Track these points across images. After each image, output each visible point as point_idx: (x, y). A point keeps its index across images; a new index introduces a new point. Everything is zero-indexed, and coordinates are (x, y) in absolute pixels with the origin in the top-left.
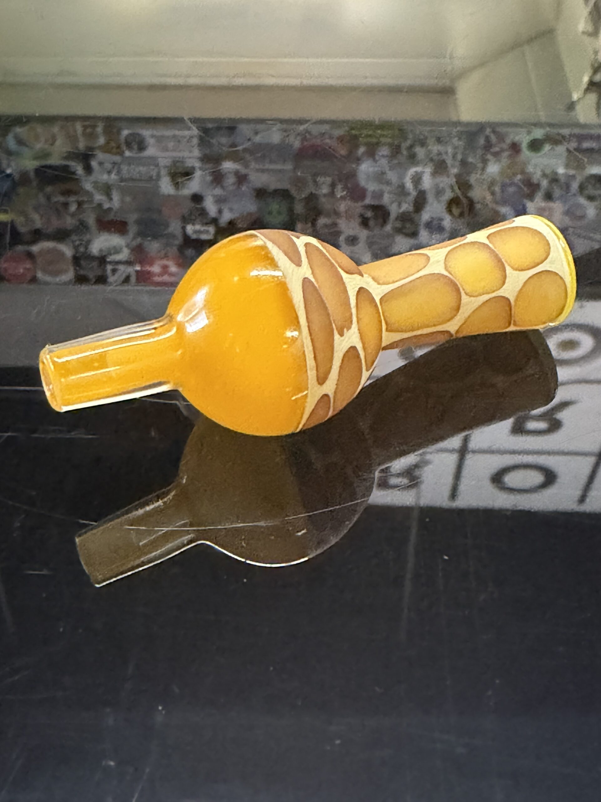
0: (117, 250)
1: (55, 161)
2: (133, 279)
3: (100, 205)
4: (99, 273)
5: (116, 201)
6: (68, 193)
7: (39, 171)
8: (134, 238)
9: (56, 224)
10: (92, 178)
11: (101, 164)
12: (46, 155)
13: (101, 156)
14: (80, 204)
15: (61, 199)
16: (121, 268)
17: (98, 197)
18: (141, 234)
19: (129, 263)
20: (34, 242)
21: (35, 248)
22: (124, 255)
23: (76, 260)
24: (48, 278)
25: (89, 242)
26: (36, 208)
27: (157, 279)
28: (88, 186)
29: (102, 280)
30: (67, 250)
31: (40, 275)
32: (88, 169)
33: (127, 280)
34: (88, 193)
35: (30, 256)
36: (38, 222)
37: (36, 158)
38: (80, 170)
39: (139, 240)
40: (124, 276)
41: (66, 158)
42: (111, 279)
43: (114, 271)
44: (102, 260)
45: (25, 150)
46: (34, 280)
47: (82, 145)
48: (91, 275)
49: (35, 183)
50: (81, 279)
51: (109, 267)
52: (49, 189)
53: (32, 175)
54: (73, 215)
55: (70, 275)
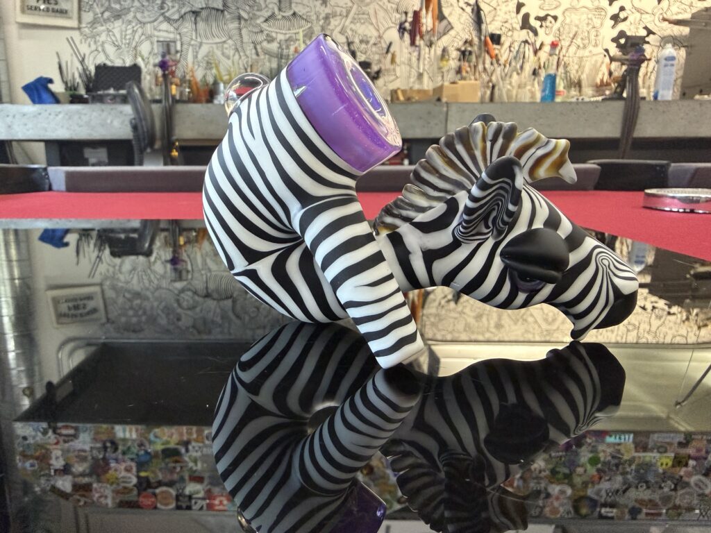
0: (198, 492)
1: (172, 445)
2: (205, 507)
3: (191, 468)
4: (188, 504)
5: (199, 466)
6: (177, 462)
7: (164, 451)
8: (207, 485)
9: (168, 478)
10: (188, 454)
11: (194, 447)
12: (168, 442)
13: (194, 444)
14: (181, 467)
15: (173, 465)
16: (199, 501)
17: (191, 464)
18: (211, 484)
19: (204, 499)
20: (156, 488)
21: (157, 491)
22: (201, 495)
23: (177, 498)
24: (163, 507)
25: (184, 488)
26: (161, 469)
27: (217, 508)
28: (186, 459)
29: (189, 508)
30: (173, 492)
31: (159, 505)
32: (187, 450)
33: (201, 508)
34: (186, 462)
35: (155, 495)
36: (160, 476)
37: (163, 444)
38: (183, 450)
39: (209, 487)
40: (200, 506)
41: (178, 444)
42: (194, 508)
43: (196, 503)
44: (190, 497)
45: (158, 440)
46: (155, 508)
47: (185, 438)
48: (184, 505)
49: (161, 457)
50: (178, 508)
51: (193, 501)
52: (167, 460)
53: (160, 453)
54: (178, 473)
55: (173, 505)
